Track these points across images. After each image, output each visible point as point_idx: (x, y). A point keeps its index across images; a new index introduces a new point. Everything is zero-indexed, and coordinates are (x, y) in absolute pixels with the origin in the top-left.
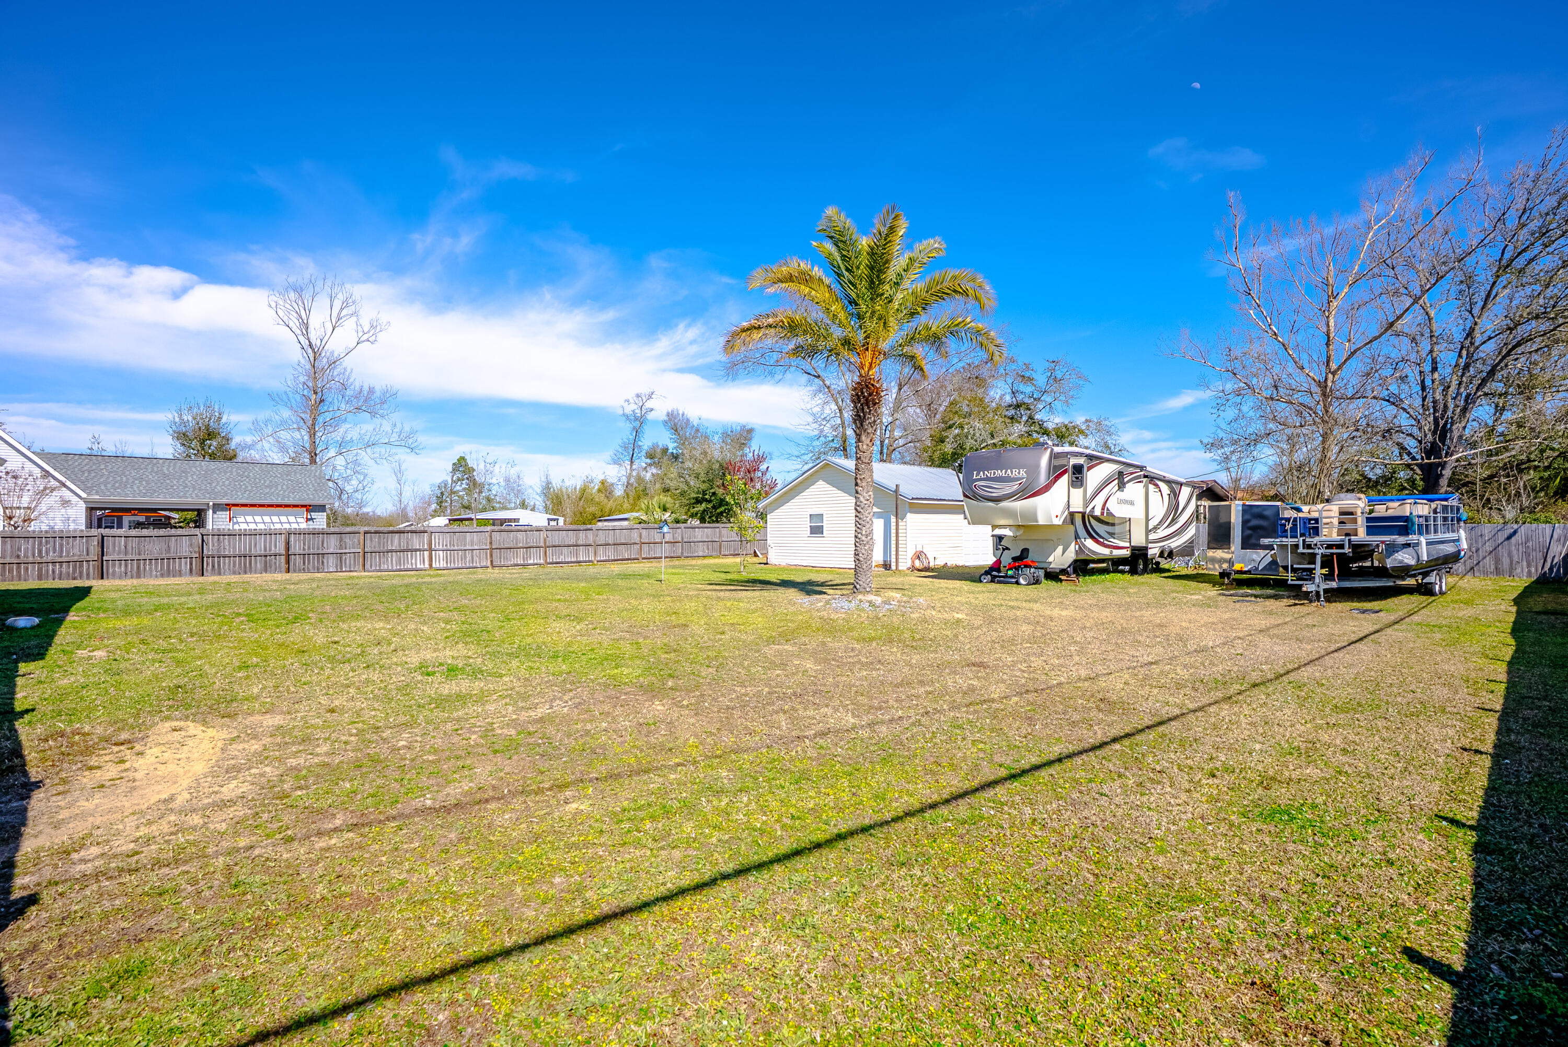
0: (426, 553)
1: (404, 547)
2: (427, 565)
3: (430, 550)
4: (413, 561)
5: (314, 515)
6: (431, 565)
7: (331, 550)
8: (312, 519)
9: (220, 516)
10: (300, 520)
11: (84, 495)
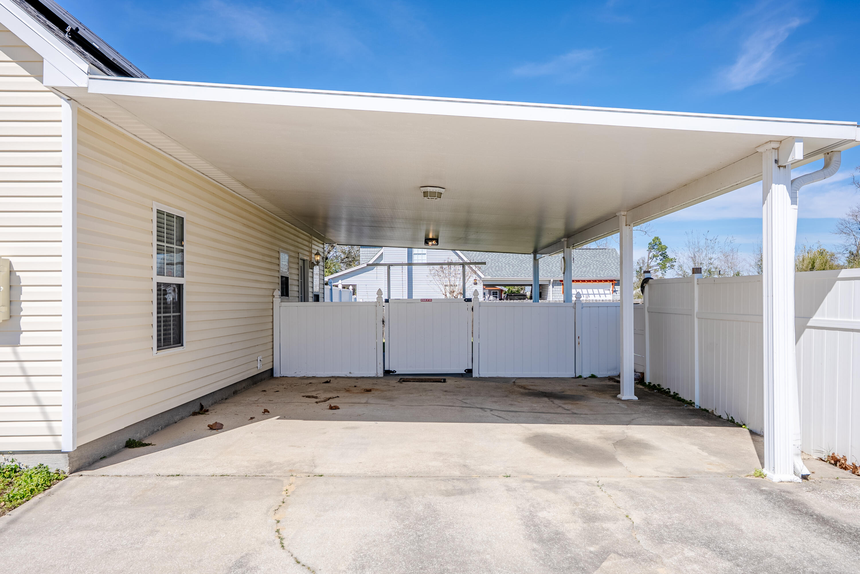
5: (616, 287)
8: (616, 291)
9: (557, 290)
10: (607, 292)
11: (483, 276)
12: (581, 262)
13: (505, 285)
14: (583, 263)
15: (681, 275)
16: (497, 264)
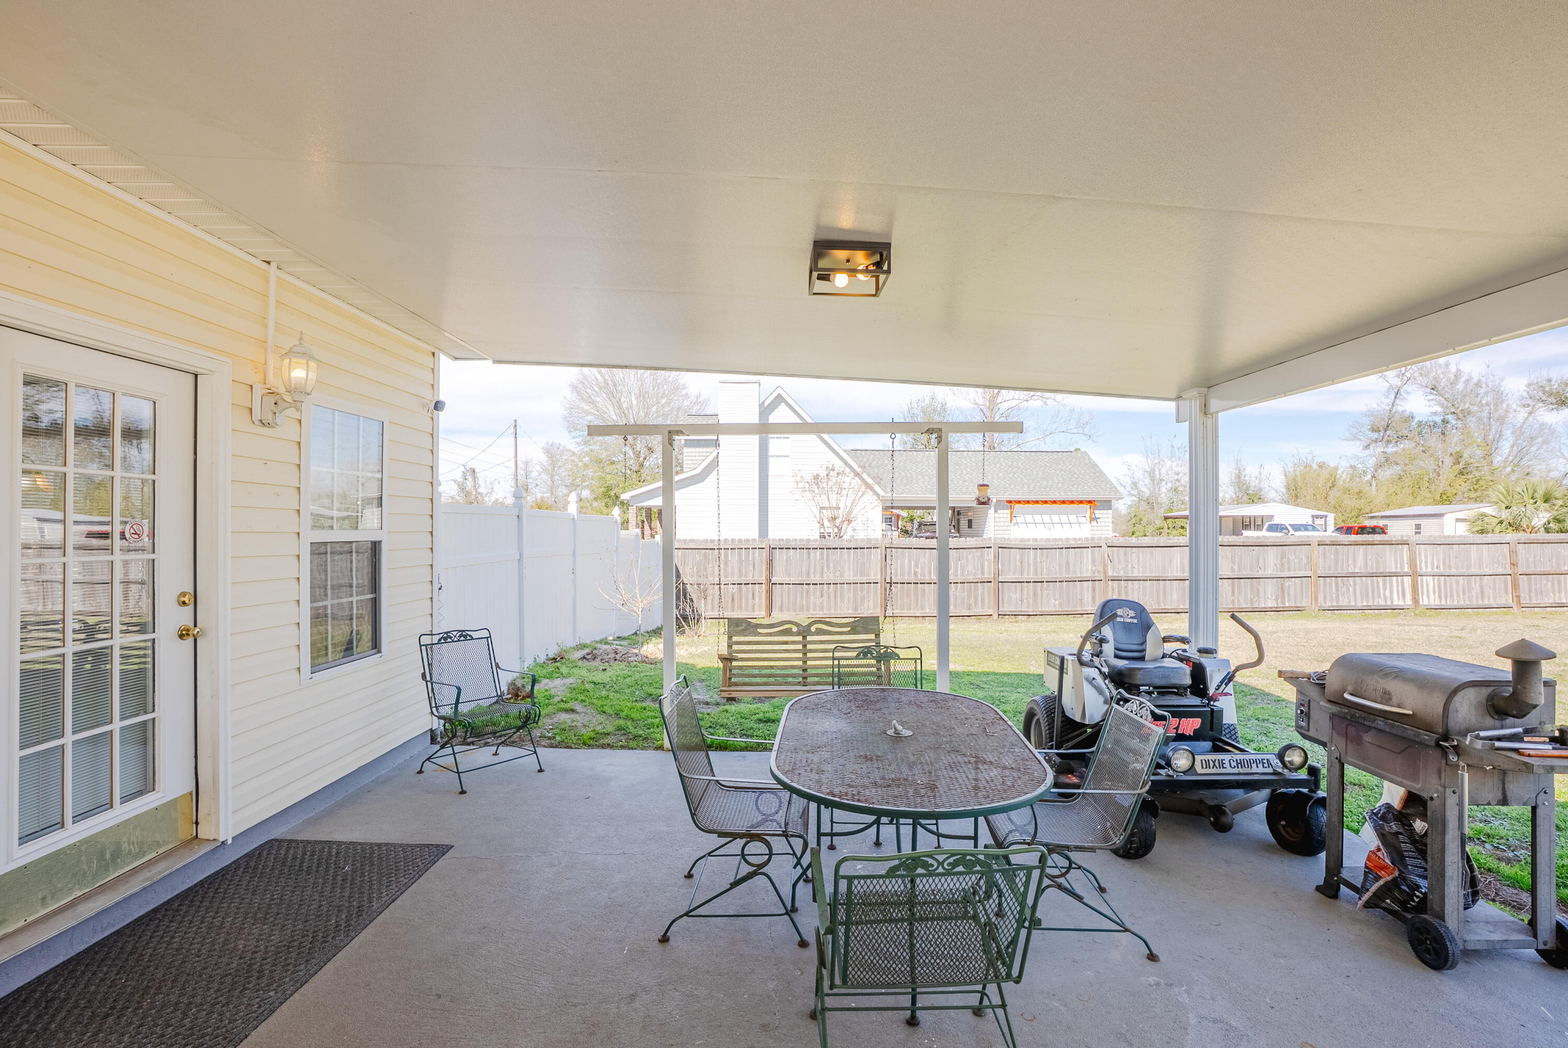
0: (1407, 580)
1: (1372, 569)
2: (1409, 601)
3: (1415, 575)
4: (1387, 594)
5: (1098, 513)
6: (1415, 600)
7: (1269, 572)
8: (1096, 519)
9: (1001, 516)
10: (1082, 520)
11: (882, 493)
12: (1037, 472)
13: (902, 508)
14: (1041, 473)
15: (1135, 496)
16: (903, 473)
